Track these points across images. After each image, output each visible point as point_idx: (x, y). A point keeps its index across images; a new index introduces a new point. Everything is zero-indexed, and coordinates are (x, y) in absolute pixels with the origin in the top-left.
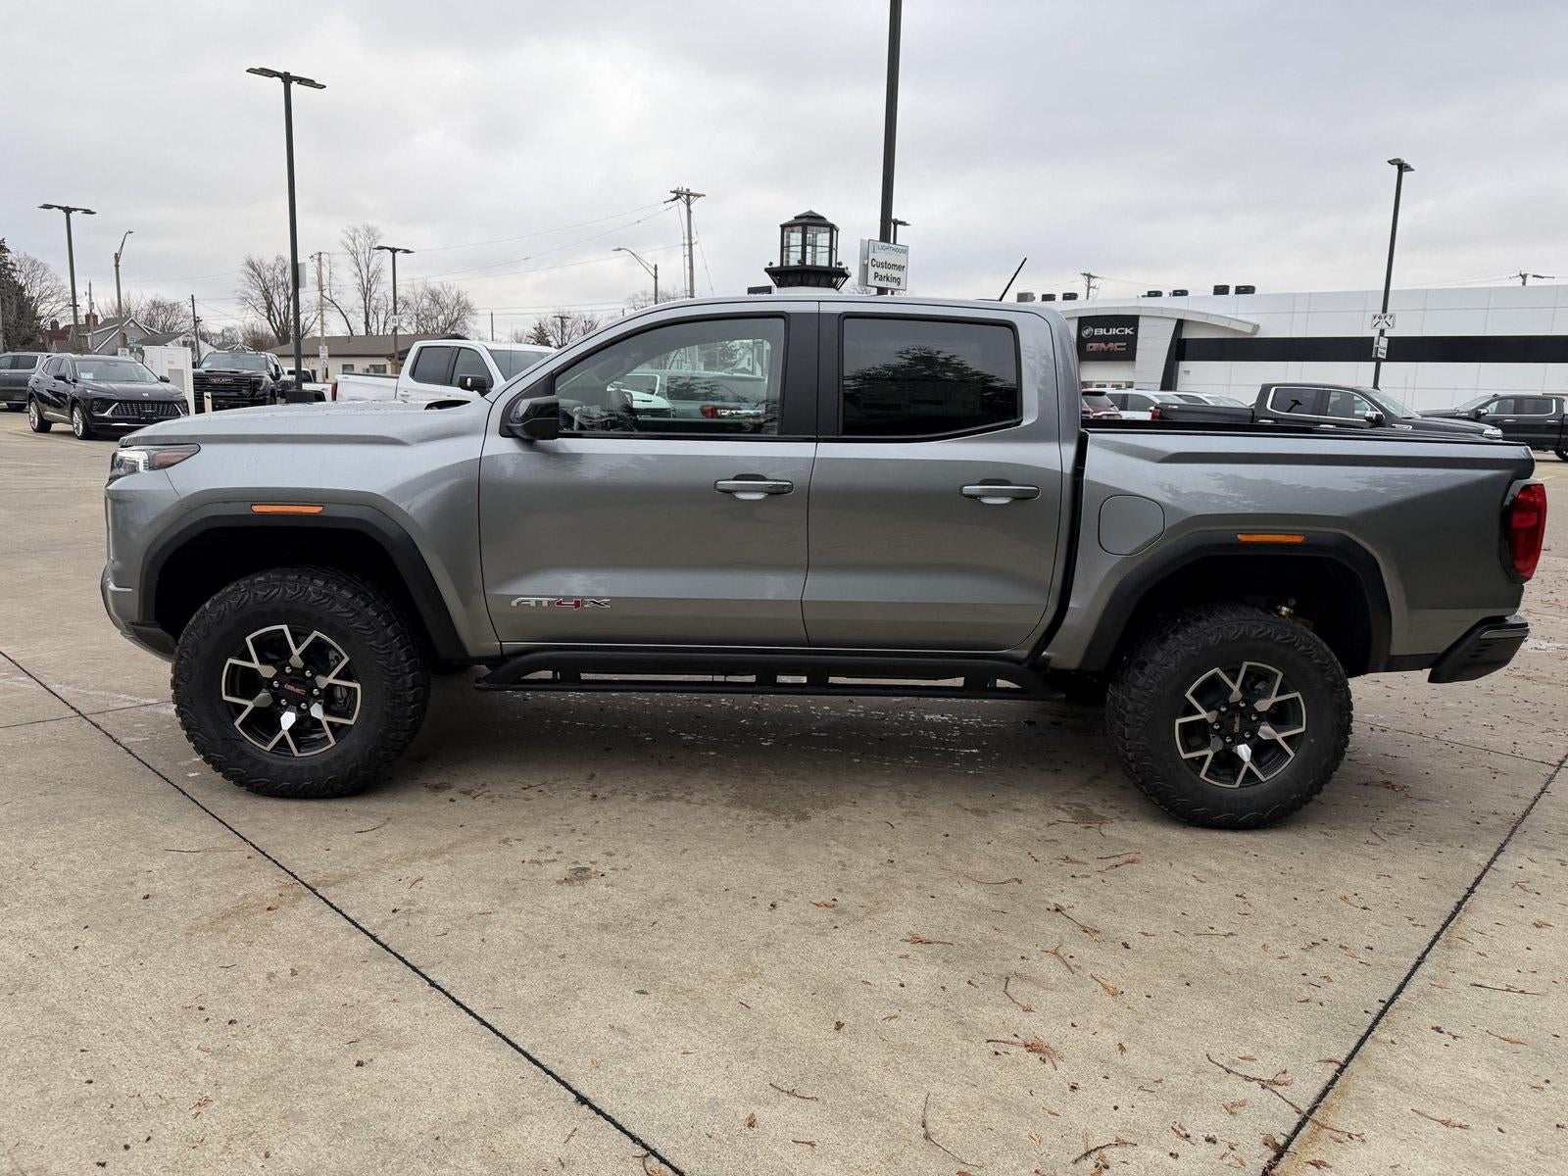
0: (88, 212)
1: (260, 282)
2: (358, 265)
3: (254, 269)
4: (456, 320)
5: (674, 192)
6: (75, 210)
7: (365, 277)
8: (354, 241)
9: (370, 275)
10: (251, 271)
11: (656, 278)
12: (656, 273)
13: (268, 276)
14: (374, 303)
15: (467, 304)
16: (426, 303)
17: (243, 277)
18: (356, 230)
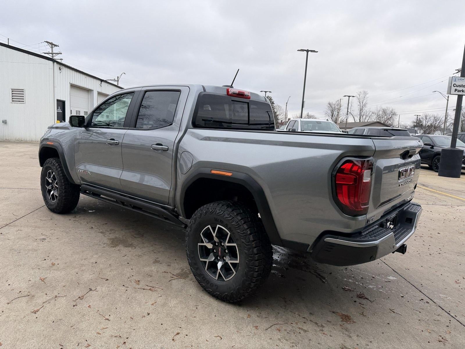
0: (270, 92)
1: (331, 108)
2: (360, 102)
3: (330, 105)
4: (390, 118)
5: (457, 70)
6: (267, 92)
7: (361, 106)
8: (360, 95)
9: (363, 105)
10: (329, 106)
11: (448, 100)
12: (448, 99)
13: (333, 106)
14: (363, 113)
15: (395, 113)
16: (381, 113)
17: (327, 107)
18: (360, 92)
